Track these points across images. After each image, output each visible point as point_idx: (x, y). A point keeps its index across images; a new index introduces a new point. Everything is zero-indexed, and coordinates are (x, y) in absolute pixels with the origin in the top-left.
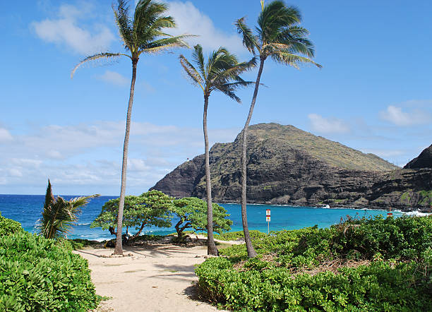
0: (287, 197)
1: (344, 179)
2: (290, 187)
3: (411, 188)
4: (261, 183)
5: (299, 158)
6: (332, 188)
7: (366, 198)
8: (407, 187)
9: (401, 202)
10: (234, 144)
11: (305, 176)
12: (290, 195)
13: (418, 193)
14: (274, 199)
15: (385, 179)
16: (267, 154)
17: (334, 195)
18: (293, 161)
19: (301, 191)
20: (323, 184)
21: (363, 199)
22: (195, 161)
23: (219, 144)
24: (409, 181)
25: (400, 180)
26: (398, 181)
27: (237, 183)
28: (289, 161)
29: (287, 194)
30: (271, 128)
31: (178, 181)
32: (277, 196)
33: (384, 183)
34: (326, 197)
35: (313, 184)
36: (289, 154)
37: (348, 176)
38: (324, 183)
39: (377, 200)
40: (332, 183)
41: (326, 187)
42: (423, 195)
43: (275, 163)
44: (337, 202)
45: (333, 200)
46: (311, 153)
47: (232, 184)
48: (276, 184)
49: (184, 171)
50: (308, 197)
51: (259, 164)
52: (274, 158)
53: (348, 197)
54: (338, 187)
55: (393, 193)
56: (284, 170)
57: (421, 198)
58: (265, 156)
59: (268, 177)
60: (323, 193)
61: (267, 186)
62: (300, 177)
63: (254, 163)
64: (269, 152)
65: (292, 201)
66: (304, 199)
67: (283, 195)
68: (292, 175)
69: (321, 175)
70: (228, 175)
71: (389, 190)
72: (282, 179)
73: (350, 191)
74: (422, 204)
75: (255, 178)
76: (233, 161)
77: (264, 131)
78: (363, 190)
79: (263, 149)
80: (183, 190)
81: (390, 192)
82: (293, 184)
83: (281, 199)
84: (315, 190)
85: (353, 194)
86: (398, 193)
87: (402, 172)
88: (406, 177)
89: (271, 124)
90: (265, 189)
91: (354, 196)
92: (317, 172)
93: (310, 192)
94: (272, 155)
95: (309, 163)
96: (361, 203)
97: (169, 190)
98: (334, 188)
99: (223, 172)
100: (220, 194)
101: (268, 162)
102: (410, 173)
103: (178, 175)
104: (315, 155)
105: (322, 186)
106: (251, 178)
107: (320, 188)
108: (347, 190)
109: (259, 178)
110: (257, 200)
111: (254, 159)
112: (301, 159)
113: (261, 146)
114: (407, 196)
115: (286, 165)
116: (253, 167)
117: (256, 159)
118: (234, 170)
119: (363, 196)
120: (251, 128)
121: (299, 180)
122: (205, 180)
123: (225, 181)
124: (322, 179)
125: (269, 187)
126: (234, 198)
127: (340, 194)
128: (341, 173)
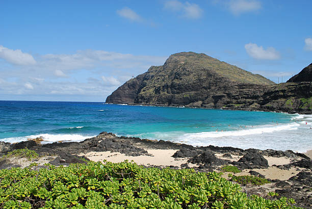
0: (200, 102)
1: (242, 90)
2: (202, 96)
3: (293, 96)
4: (183, 92)
5: (209, 75)
6: (233, 96)
7: (259, 104)
8: (291, 96)
9: (286, 106)
10: (164, 66)
11: (213, 88)
12: (203, 101)
13: (299, 100)
14: (191, 104)
15: (273, 90)
16: (187, 73)
17: (234, 101)
18: (205, 77)
19: (210, 98)
21: (256, 104)
22: (138, 78)
23: (154, 66)
24: (292, 91)
25: (285, 90)
26: (283, 91)
27: (166, 92)
28: (202, 78)
29: (200, 100)
30: (190, 56)
31: (127, 92)
32: (193, 102)
33: (272, 92)
34: (228, 103)
35: (219, 93)
36: (202, 72)
37: (244, 88)
38: (227, 92)
39: (267, 105)
40: (233, 93)
41: (229, 95)
42: (303, 101)
43: (192, 78)
44: (236, 106)
45: (233, 104)
46: (217, 72)
47: (162, 93)
48: (193, 93)
49: (130, 85)
50: (215, 102)
51: (181, 79)
52: (192, 75)
53: (245, 102)
54: (238, 95)
55: (279, 100)
56: (198, 83)
57: (301, 104)
58: (185, 74)
59: (187, 88)
60: (226, 99)
61: (186, 95)
62: (210, 88)
63: (177, 79)
64: (188, 71)
65: (204, 105)
66: (212, 104)
67: (197, 101)
68: (204, 87)
69: (225, 87)
70: (159, 87)
71: (276, 98)
72: (197, 90)
73: (246, 98)
74: (303, 108)
75: (178, 89)
76: (163, 77)
77: (185, 57)
78: (256, 97)
79: (184, 69)
80: (130, 97)
81: (277, 99)
82: (205, 93)
83: (195, 104)
84: (220, 97)
85: (248, 100)
86: (283, 100)
87: (287, 84)
88: (290, 88)
89: (190, 52)
90: (185, 96)
91: (249, 102)
92: (222, 85)
93: (216, 99)
94: (190, 73)
95: (217, 79)
96: (254, 106)
97: (121, 97)
98: (234, 96)
99: (156, 85)
100: (154, 100)
101: (187, 78)
102: (293, 85)
103: (127, 87)
104: (220, 73)
105: (226, 95)
106: (175, 89)
107: (224, 96)
108: (244, 98)
109: (180, 89)
110: (179, 104)
111: (177, 76)
112: (211, 76)
113: (183, 67)
114: (290, 102)
115: (200, 80)
116: (176, 82)
117: (179, 76)
118: (163, 84)
119: (256, 102)
120: (175, 55)
121: (208, 90)
122: (144, 91)
123: (157, 91)
124: (226, 90)
125: (188, 96)
126: (163, 103)
127: (239, 101)
128: (240, 86)
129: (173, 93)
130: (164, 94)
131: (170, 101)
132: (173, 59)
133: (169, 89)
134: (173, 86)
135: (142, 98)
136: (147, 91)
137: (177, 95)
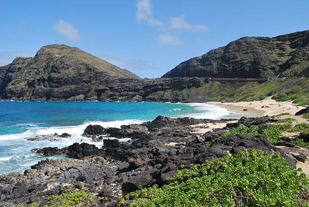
0: (82, 96)
1: (123, 84)
2: (83, 89)
3: (170, 89)
4: (62, 86)
5: (89, 69)
6: (115, 89)
7: (140, 96)
8: (168, 89)
9: (165, 97)
10: (35, 58)
11: (94, 82)
12: (84, 94)
13: (175, 92)
14: (72, 98)
15: (152, 84)
16: (66, 66)
17: (117, 94)
18: (85, 71)
19: (93, 92)
21: (138, 96)
23: (20, 58)
24: (168, 85)
25: (163, 84)
26: (161, 85)
27: (42, 86)
28: (82, 72)
29: (82, 93)
30: (63, 48)
32: (74, 95)
33: (151, 86)
34: (112, 95)
35: (101, 87)
36: (81, 66)
37: (125, 82)
38: (109, 86)
39: (149, 96)
40: (115, 86)
41: (111, 89)
42: (178, 93)
43: (71, 72)
44: (120, 98)
45: (117, 97)
46: (96, 67)
47: (37, 87)
48: (73, 87)
50: (99, 96)
51: (59, 73)
52: (71, 69)
53: (127, 95)
54: (120, 89)
55: (159, 92)
56: (78, 77)
57: (177, 95)
58: (63, 68)
59: (67, 82)
60: (110, 92)
61: (66, 88)
62: (90, 82)
63: (55, 72)
64: (67, 65)
65: (87, 98)
66: (96, 97)
67: (79, 95)
68: (84, 81)
69: (106, 81)
70: (33, 81)
71: (156, 90)
72: (78, 84)
73: (128, 91)
74: (179, 98)
75: (57, 82)
76: (36, 70)
77: (58, 50)
78: (137, 90)
79: (62, 62)
81: (157, 91)
82: (86, 87)
83: (77, 97)
84: (104, 90)
85: (130, 93)
86: (162, 92)
87: (163, 79)
88: (166, 82)
89: (63, 45)
90: (65, 90)
91: (131, 95)
92: (103, 79)
93: (99, 93)
94: (69, 67)
95: (96, 73)
96: (137, 98)
98: (117, 89)
99: (28, 78)
100: (28, 94)
101: (66, 71)
102: (169, 80)
104: (100, 68)
106: (54, 83)
107: (107, 89)
108: (125, 91)
109: (60, 82)
110: (59, 98)
111: (55, 69)
112: (90, 70)
113: (60, 60)
114: (168, 94)
115: (80, 74)
116: (54, 75)
117: (57, 69)
118: (38, 77)
119: (138, 94)
120: (48, 47)
121: (89, 84)
122: (13, 85)
123: (31, 84)
124: (108, 83)
125: (68, 89)
126: (41, 97)
127: (122, 93)
128: (121, 80)
129: (51, 86)
130: (41, 88)
131: (49, 96)
132: (45, 51)
133: (46, 83)
134: (50, 79)
135: (12, 92)
136: (18, 85)
137: (56, 89)
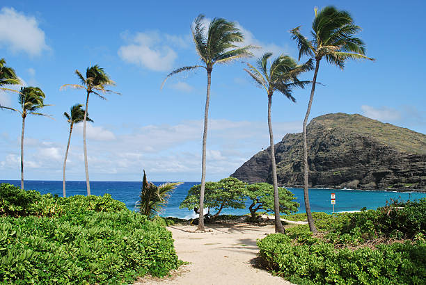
0: (356, 182)
1: (414, 164)
2: (359, 173)
4: (331, 169)
5: (367, 144)
6: (401, 173)
11: (373, 162)
12: (360, 179)
14: (344, 184)
16: (336, 142)
17: (404, 179)
18: (361, 147)
19: (370, 176)
20: (392, 169)
22: (268, 150)
23: (290, 134)
27: (308, 169)
28: (357, 148)
29: (357, 178)
30: (339, 118)
31: (255, 168)
32: (347, 181)
34: (396, 181)
35: (382, 169)
36: (357, 141)
37: (418, 161)
40: (402, 168)
41: (396, 172)
43: (344, 150)
44: (407, 186)
45: (403, 184)
46: (379, 139)
47: (303, 170)
48: (345, 169)
49: (260, 160)
50: (377, 182)
51: (328, 151)
52: (342, 146)
53: (419, 181)
54: (408, 171)
56: (352, 156)
58: (333, 144)
59: (337, 163)
60: (393, 177)
61: (336, 172)
62: (368, 162)
63: (323, 150)
64: (338, 140)
65: (361, 185)
66: (373, 184)
67: (352, 180)
68: (361, 161)
69: (389, 160)
70: (299, 162)
72: (351, 165)
73: (421, 175)
75: (325, 164)
77: (332, 121)
79: (331, 138)
80: (259, 176)
82: (362, 170)
83: (350, 183)
84: (384, 174)
85: (423, 178)
89: (339, 113)
90: (334, 174)
91: (425, 180)
92: (385, 158)
93: (379, 177)
94: (339, 143)
95: (378, 149)
97: (247, 176)
98: (404, 172)
99: (294, 159)
100: (292, 179)
101: (337, 149)
103: (254, 163)
104: (383, 141)
105: (391, 171)
106: (321, 164)
107: (389, 173)
108: (417, 174)
109: (328, 164)
110: (327, 184)
111: (323, 147)
112: (369, 145)
113: (330, 135)
115: (354, 151)
116: (321, 154)
117: (325, 147)
120: (319, 118)
121: (367, 165)
122: (278, 168)
123: (296, 167)
124: (391, 164)
125: (339, 173)
127: (410, 179)
128: (411, 158)
129: (318, 169)
131: (315, 181)
132: (316, 124)
133: (313, 165)
134: (317, 160)
136: (283, 168)
137: (323, 173)
